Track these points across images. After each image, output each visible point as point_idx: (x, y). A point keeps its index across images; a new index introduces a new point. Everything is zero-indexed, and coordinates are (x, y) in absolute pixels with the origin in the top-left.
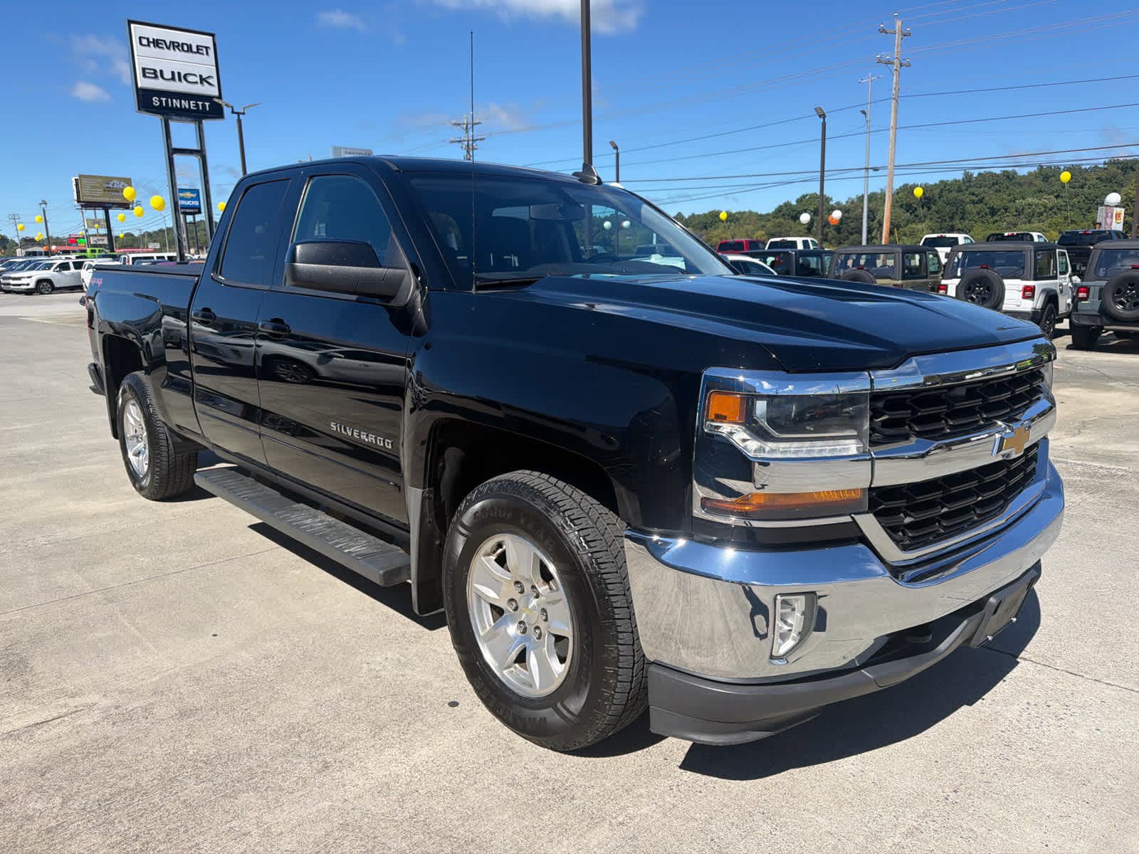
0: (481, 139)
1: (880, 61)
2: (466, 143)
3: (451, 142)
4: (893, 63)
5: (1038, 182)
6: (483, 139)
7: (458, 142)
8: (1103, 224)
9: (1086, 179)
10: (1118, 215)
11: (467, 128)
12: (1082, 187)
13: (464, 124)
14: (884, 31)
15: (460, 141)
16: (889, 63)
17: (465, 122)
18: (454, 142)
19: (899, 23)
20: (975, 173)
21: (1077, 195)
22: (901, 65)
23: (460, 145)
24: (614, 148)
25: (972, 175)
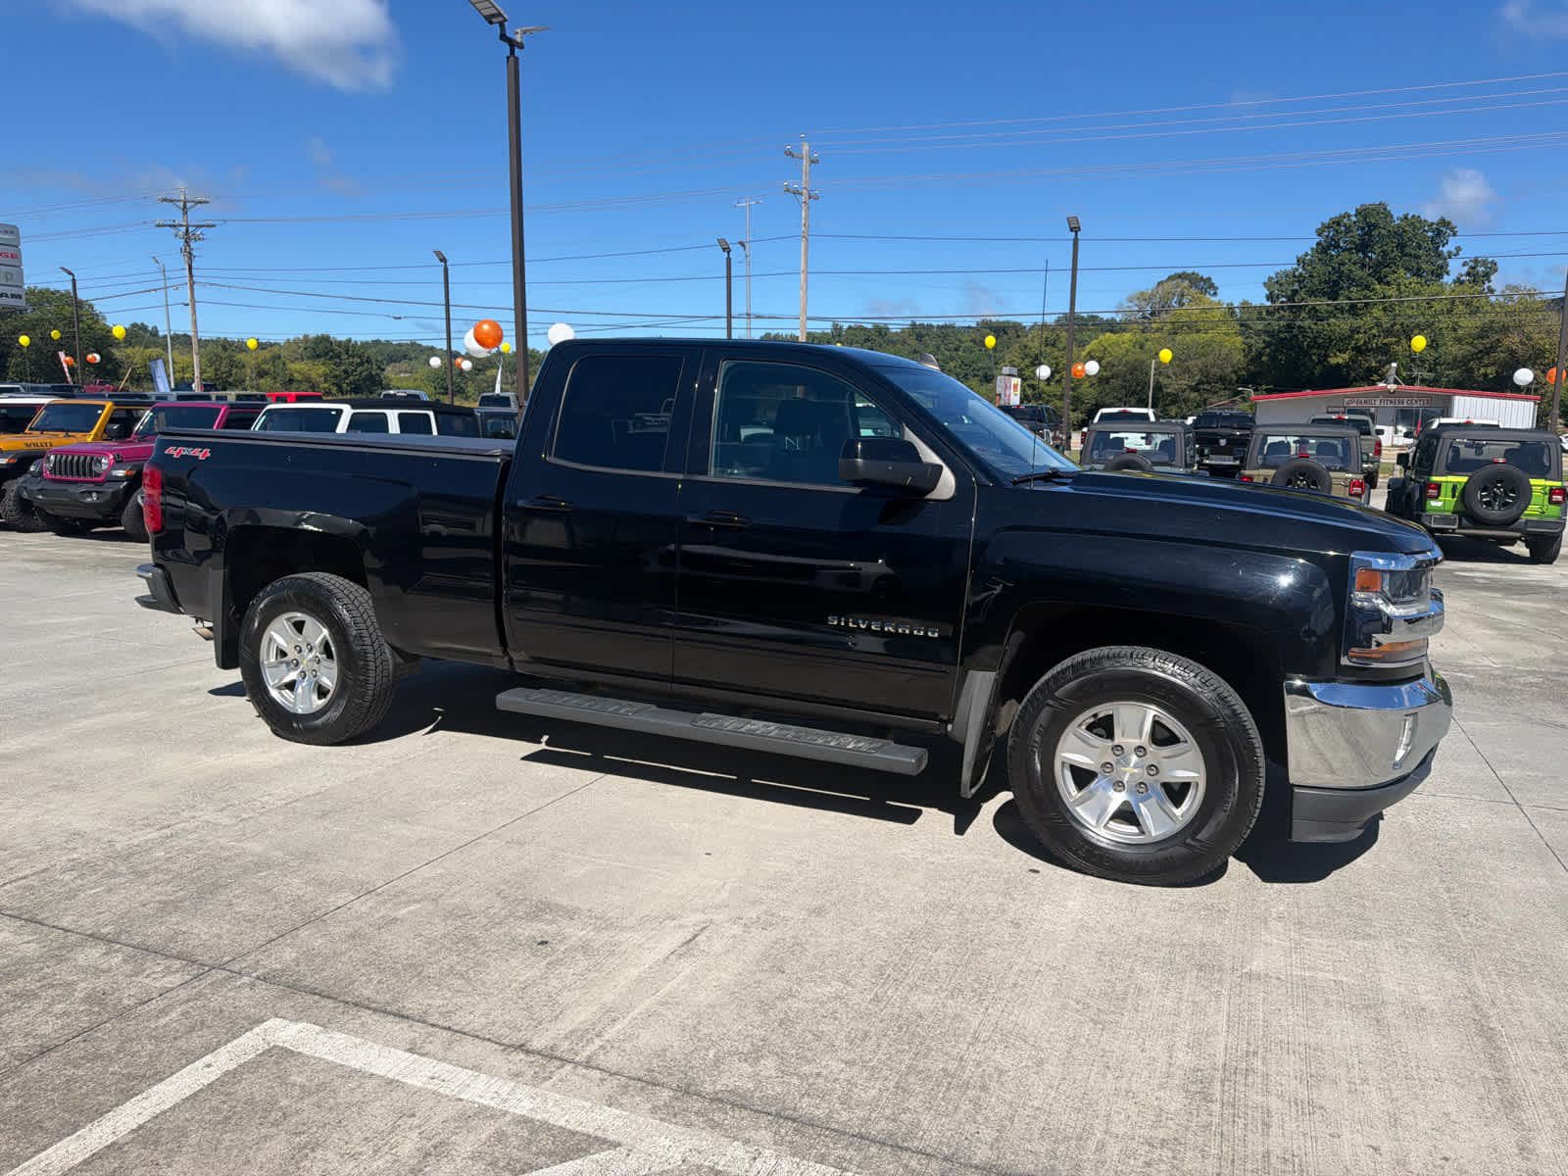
0: (208, 226)
1: (788, 190)
2: (183, 229)
3: (158, 226)
4: (801, 194)
5: (912, 341)
6: (213, 226)
7: (170, 226)
8: (1002, 396)
9: (960, 341)
10: (1015, 386)
11: (185, 206)
12: (957, 349)
13: (179, 201)
14: (790, 154)
15: (175, 226)
16: (797, 193)
17: (182, 198)
18: (164, 226)
19: (806, 147)
20: (845, 326)
21: (952, 359)
22: (810, 198)
23: (173, 230)
24: (441, 260)
25: (841, 328)
